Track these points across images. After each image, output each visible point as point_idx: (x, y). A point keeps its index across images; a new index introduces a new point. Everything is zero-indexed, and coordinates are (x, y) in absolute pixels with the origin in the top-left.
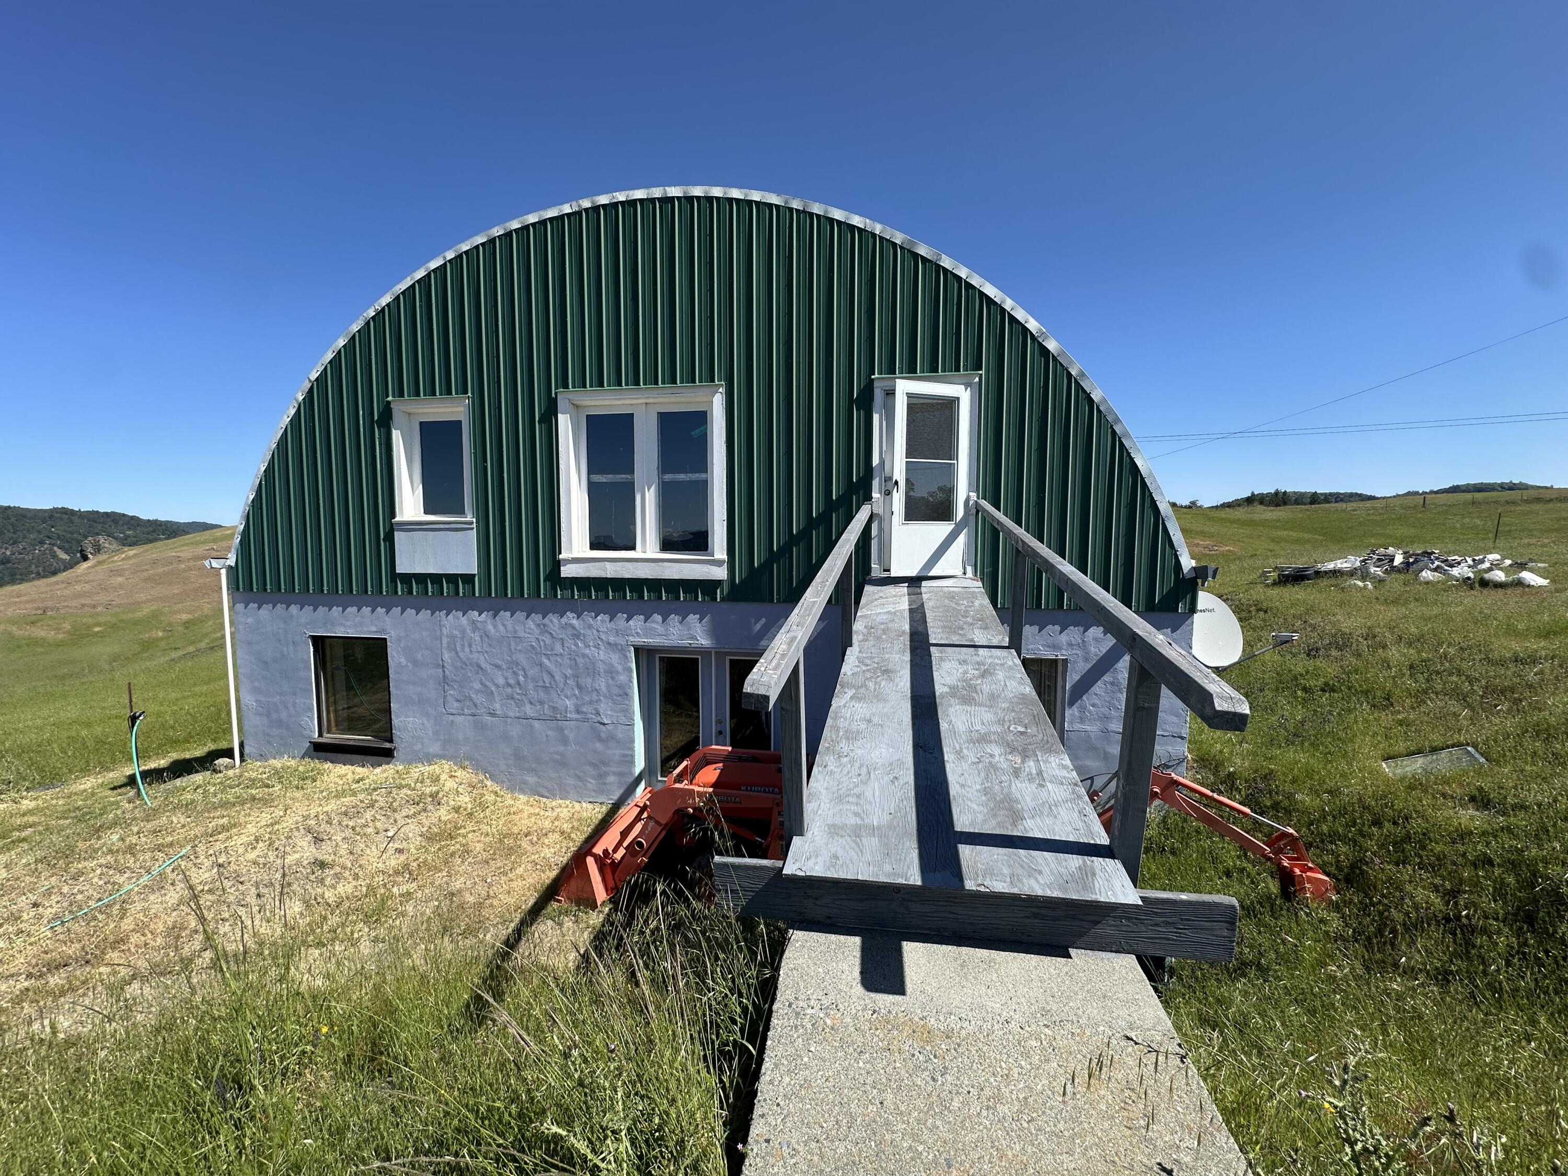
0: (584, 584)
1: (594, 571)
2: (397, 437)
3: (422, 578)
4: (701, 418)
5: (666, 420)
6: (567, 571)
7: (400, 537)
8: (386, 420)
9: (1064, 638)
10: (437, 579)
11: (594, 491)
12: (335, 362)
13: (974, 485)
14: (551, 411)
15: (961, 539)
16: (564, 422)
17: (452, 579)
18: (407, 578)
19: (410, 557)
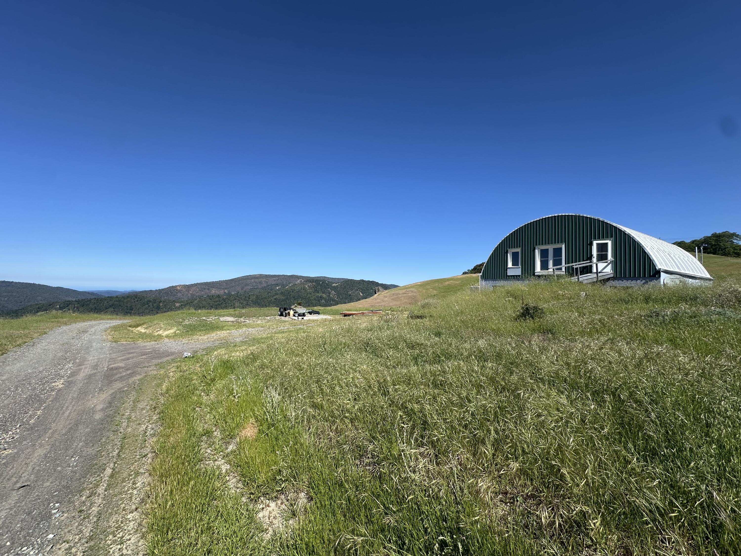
0: (539, 276)
1: (540, 274)
2: (508, 254)
3: (511, 276)
4: (561, 249)
5: (554, 249)
6: (536, 274)
7: (508, 270)
8: (507, 252)
9: (632, 282)
10: (514, 276)
11: (542, 262)
12: (499, 244)
13: (612, 257)
14: (534, 249)
15: (610, 266)
16: (537, 251)
17: (516, 276)
18: (509, 276)
19: (510, 273)
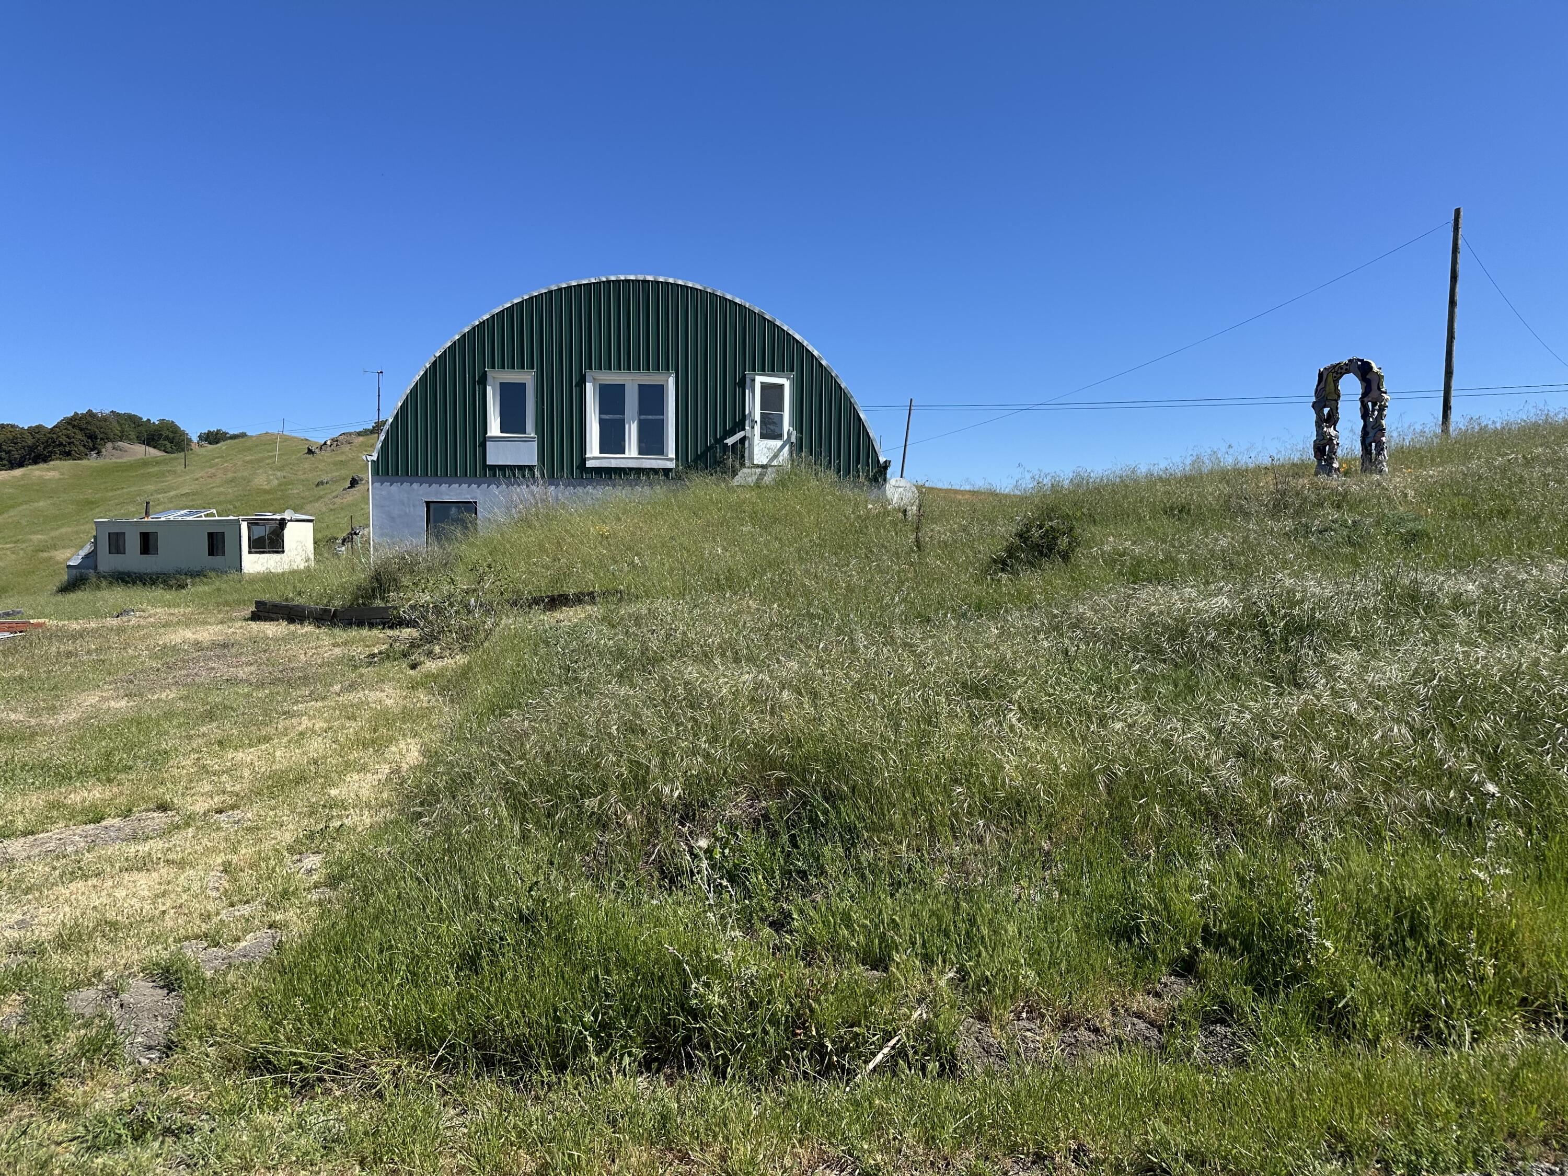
0: (598, 471)
1: (604, 464)
2: (489, 389)
3: (503, 468)
4: (662, 388)
5: (643, 389)
6: (589, 464)
7: (489, 445)
8: (483, 381)
10: (511, 468)
11: (603, 423)
13: (792, 424)
14: (582, 381)
15: (786, 448)
16: (589, 386)
17: (521, 468)
18: (493, 468)
19: (496, 456)
